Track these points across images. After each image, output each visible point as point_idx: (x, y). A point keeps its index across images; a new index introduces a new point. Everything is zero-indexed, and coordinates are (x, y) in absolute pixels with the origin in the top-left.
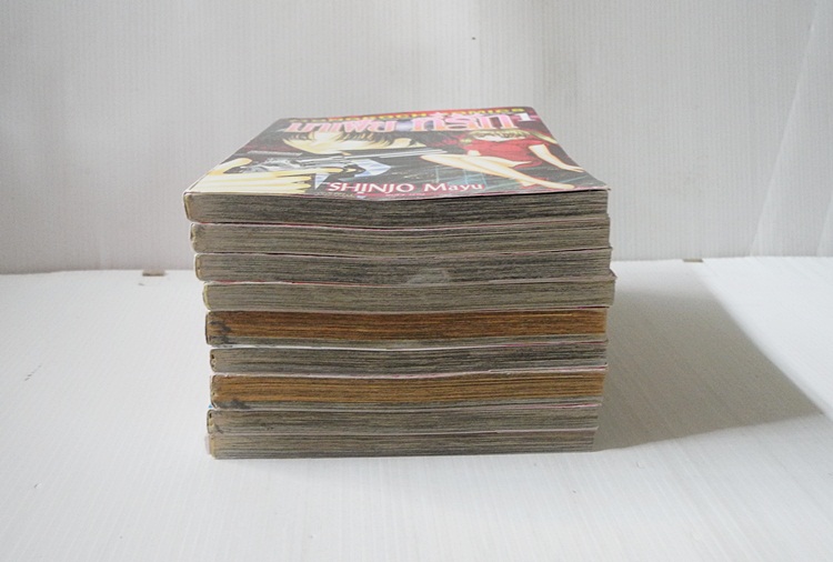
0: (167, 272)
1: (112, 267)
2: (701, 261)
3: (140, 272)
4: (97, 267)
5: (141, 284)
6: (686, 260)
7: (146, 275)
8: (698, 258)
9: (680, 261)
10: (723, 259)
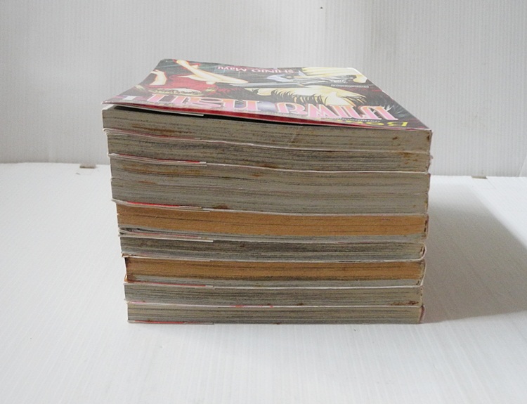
0: (97, 166)
1: (57, 161)
2: (485, 178)
3: (79, 165)
4: (47, 161)
5: (77, 174)
6: (474, 177)
7: (82, 167)
8: (483, 176)
9: (470, 177)
10: (502, 178)
